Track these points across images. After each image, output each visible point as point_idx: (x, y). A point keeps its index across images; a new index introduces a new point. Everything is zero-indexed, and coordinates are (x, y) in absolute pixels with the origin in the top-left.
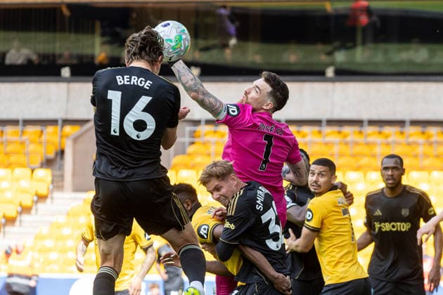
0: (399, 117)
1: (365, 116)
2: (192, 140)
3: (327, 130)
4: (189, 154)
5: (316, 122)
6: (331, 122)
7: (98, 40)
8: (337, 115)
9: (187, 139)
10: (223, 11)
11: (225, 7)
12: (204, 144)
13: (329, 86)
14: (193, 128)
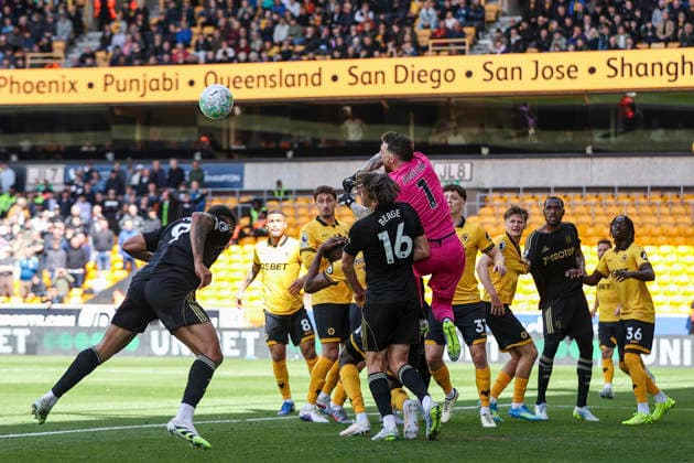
0: (642, 184)
1: (616, 184)
2: (482, 203)
3: (587, 195)
4: (480, 215)
5: (577, 189)
6: (589, 189)
7: (412, 129)
8: (595, 183)
9: (478, 203)
10: (524, 108)
11: (525, 105)
12: (492, 207)
13: (588, 161)
14: (483, 195)
